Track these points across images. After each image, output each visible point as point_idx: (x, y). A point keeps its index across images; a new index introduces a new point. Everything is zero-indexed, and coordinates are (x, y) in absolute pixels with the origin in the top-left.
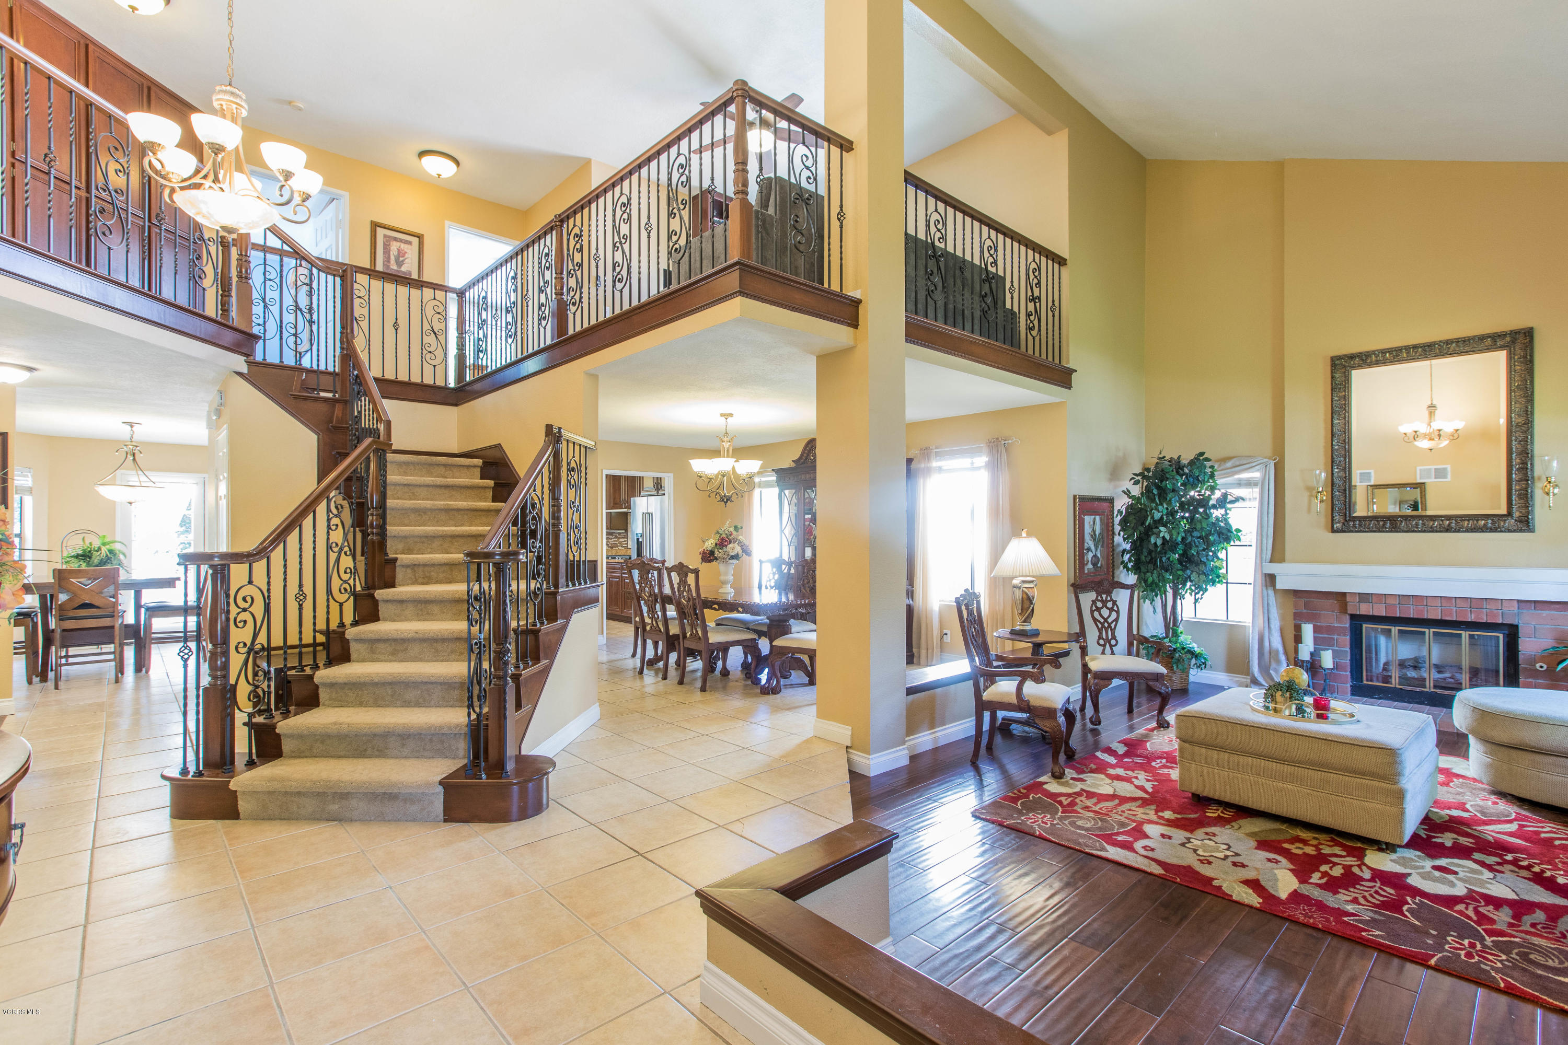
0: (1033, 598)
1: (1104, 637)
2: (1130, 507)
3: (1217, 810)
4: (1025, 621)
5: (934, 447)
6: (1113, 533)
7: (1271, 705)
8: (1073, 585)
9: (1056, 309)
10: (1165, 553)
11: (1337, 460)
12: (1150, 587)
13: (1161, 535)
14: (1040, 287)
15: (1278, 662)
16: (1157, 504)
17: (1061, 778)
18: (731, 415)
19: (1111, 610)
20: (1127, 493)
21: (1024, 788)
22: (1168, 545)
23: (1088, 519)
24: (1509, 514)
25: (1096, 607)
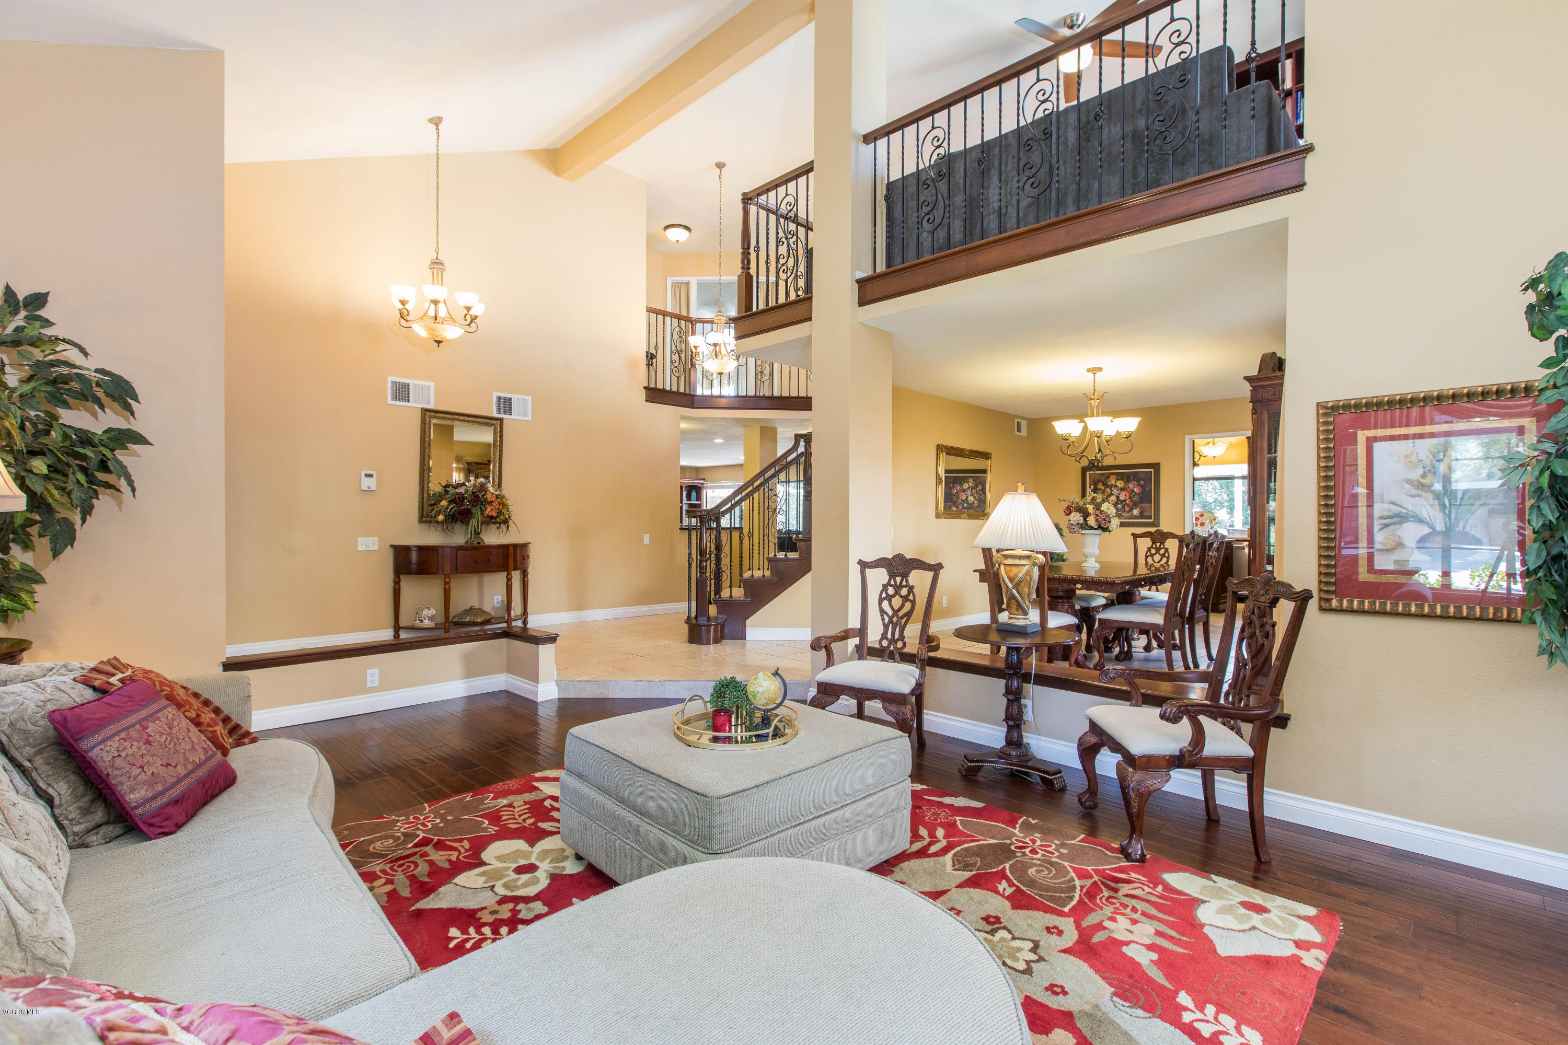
18: (1100, 369)
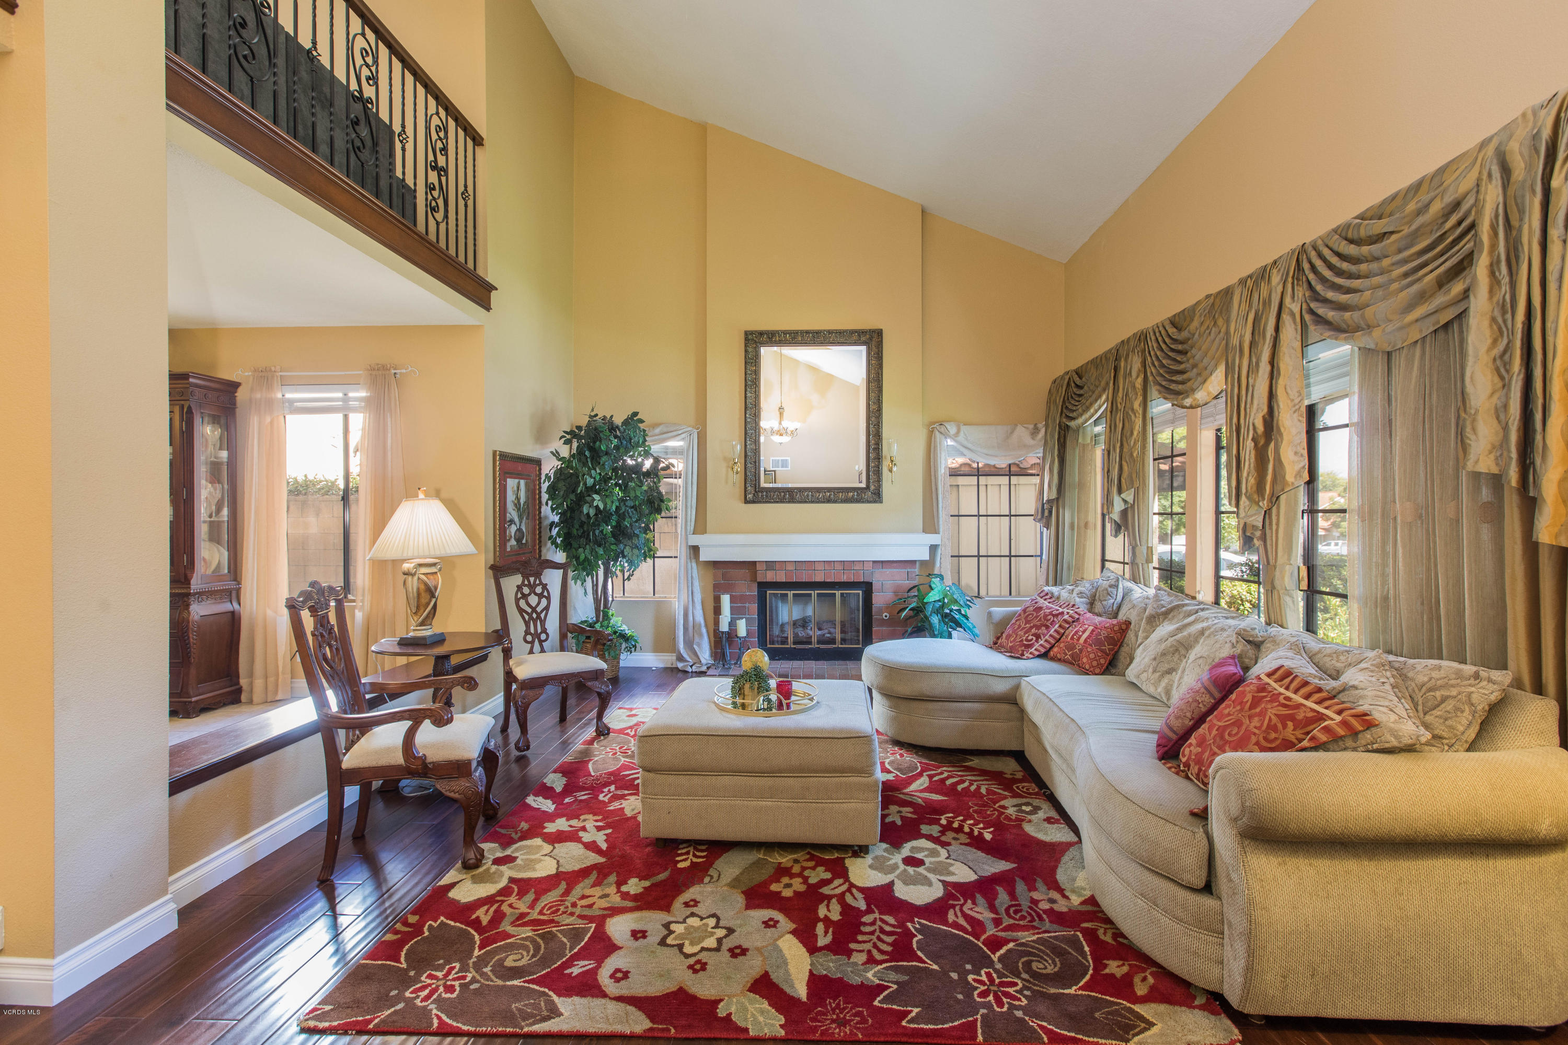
0: (436, 588)
1: (532, 631)
2: (559, 472)
3: (688, 853)
4: (422, 624)
5: (278, 368)
6: (540, 502)
7: (739, 700)
8: (493, 567)
9: (468, 196)
10: (599, 525)
11: (750, 432)
12: (585, 567)
13: (595, 504)
14: (447, 155)
15: (701, 635)
16: (589, 468)
17: (477, 866)
19: (540, 596)
20: (556, 454)
21: (414, 912)
22: (603, 515)
23: (511, 483)
24: (868, 487)
25: (522, 593)
